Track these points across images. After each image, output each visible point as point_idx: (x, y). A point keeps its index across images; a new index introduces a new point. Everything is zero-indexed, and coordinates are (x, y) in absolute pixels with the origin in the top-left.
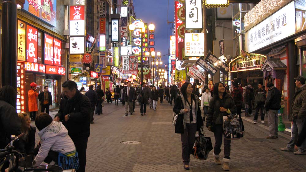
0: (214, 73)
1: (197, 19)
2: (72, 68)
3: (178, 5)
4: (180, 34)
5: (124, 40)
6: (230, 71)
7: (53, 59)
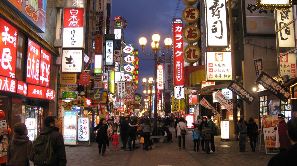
0: (251, 101)
1: (222, 34)
2: (64, 92)
3: (177, 28)
4: (186, 57)
5: (116, 65)
6: (292, 97)
7: (39, 78)
